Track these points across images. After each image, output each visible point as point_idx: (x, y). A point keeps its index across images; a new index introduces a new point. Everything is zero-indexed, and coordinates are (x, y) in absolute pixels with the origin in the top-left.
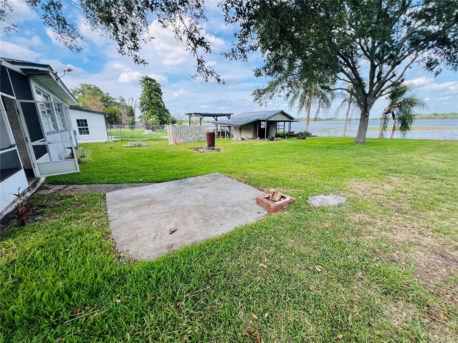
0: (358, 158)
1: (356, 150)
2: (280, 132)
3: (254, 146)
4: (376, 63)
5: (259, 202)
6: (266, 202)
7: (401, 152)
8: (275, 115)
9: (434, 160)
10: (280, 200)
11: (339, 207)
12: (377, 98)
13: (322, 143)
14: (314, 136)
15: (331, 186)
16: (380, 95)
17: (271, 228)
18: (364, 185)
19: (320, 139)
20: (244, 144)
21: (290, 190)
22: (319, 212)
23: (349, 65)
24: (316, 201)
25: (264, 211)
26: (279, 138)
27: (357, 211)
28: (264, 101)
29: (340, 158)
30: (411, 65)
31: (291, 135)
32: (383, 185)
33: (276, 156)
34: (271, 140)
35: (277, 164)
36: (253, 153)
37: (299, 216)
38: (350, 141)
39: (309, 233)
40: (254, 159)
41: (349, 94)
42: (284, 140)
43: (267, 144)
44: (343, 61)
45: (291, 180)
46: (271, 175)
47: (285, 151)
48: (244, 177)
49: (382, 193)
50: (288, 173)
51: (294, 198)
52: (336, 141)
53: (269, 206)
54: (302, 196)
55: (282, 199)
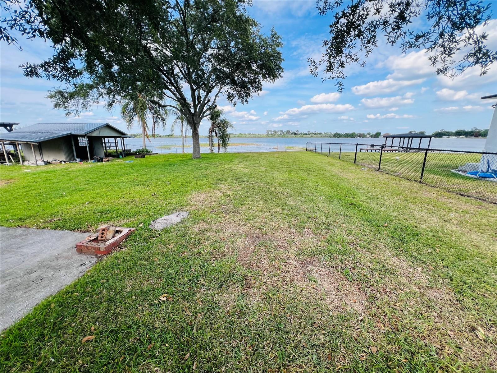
0: (196, 173)
1: (194, 165)
2: (111, 151)
3: (71, 172)
4: (195, 88)
5: (80, 249)
6: (93, 246)
7: (225, 164)
8: (98, 129)
9: (242, 167)
10: (114, 237)
11: (182, 224)
12: (201, 118)
13: (163, 160)
14: (155, 154)
15: (174, 204)
16: (203, 116)
17: (102, 279)
18: (202, 197)
19: (161, 156)
20: (52, 169)
21: (127, 221)
22: (163, 235)
23: (171, 84)
24: (159, 224)
25: (91, 260)
26: (110, 159)
27: (197, 222)
28: (74, 108)
29: (181, 174)
30: (219, 95)
31: (126, 154)
32: (215, 193)
33: (108, 181)
34: (99, 161)
35: (109, 191)
36: (70, 182)
37: (140, 248)
38: (189, 157)
39: (153, 263)
40: (71, 189)
41: (180, 113)
42: (118, 161)
43: (92, 167)
44: (166, 78)
45: (129, 207)
46: (100, 208)
47: (120, 174)
48: (51, 221)
49: (215, 200)
50: (125, 199)
51: (133, 229)
52: (176, 158)
53: (98, 249)
54: (142, 224)
55: (117, 234)
